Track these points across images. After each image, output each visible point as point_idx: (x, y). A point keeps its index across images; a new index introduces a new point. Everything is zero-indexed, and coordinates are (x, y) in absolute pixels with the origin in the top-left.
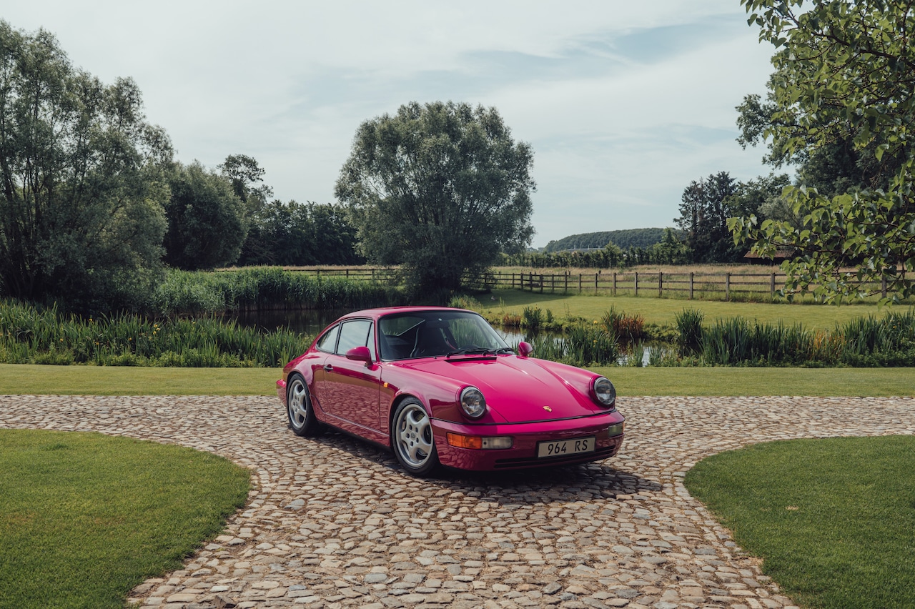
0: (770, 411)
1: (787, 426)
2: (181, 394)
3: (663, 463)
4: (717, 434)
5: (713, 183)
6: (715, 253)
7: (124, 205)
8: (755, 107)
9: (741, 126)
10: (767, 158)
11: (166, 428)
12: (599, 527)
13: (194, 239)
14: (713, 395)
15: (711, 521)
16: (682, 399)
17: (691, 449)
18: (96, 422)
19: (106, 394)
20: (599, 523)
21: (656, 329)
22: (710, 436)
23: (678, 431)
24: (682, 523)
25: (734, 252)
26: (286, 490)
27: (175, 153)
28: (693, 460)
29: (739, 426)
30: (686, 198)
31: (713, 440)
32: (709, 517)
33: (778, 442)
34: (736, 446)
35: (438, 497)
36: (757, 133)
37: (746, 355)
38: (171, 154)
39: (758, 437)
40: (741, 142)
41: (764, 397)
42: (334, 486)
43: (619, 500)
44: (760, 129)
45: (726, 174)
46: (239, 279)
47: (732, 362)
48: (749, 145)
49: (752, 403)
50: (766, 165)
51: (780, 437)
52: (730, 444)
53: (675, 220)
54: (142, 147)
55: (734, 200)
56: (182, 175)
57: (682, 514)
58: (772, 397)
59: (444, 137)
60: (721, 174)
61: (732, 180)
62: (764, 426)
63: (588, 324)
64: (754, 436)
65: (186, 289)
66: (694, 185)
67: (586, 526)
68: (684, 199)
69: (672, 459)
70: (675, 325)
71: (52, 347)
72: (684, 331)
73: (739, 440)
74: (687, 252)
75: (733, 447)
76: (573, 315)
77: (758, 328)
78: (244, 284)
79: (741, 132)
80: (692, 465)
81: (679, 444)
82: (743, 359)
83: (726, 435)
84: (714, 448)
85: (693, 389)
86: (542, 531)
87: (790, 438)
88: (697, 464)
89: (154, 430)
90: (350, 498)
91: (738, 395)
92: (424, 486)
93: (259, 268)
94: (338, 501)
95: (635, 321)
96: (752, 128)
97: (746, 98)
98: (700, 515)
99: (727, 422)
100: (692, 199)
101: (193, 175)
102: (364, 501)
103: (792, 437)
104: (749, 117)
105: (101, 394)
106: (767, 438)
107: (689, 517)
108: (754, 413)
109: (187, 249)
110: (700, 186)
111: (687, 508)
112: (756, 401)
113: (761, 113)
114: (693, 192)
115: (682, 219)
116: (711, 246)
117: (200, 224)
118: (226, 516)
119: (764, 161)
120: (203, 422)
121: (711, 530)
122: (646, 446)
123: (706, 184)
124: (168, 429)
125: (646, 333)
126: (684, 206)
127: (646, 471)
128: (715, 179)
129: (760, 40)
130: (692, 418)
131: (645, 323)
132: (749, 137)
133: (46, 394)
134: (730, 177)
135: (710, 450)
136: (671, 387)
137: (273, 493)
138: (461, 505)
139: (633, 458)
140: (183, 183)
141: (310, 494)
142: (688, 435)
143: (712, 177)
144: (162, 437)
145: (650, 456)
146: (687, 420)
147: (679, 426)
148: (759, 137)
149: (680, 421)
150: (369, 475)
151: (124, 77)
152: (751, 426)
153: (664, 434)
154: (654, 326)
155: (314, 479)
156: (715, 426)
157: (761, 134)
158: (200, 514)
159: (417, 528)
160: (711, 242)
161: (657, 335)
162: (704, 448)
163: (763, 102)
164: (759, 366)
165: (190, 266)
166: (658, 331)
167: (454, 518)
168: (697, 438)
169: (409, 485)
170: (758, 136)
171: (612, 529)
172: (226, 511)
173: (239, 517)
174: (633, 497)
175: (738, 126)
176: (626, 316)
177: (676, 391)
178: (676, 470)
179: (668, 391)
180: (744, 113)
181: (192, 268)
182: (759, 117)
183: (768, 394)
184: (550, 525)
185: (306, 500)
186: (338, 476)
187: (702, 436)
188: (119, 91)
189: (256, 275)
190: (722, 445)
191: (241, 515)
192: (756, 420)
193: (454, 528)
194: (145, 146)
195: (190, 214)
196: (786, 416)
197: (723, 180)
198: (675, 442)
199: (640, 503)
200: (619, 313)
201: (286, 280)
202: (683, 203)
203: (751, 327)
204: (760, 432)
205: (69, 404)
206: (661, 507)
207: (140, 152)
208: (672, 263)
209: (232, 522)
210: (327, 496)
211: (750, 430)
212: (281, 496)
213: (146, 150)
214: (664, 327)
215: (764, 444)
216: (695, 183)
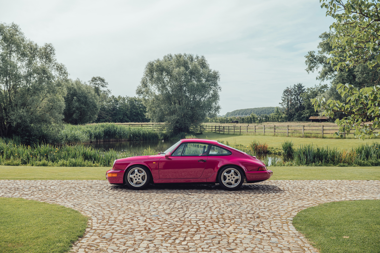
0: (328, 187)
1: (337, 195)
2: (64, 179)
3: (282, 213)
4: (305, 199)
5: (295, 88)
6: (297, 117)
7: (47, 97)
8: (313, 56)
9: (307, 64)
10: (318, 78)
11: (53, 196)
12: (254, 248)
13: (77, 111)
14: (301, 179)
15: (307, 244)
16: (288, 181)
17: (294, 206)
18: (22, 193)
19: (30, 179)
20: (254, 246)
21: (273, 149)
22: (302, 200)
23: (287, 197)
24: (294, 246)
25: (305, 117)
26: (104, 227)
27: (68, 75)
28: (296, 211)
29: (315, 195)
30: (285, 94)
31: (304, 202)
32: (306, 242)
33: (334, 203)
34: (315, 204)
35: (176, 231)
36: (314, 67)
37: (313, 161)
38: (67, 76)
39: (324, 200)
40: (307, 71)
41: (324, 180)
42: (127, 226)
43: (263, 233)
44: (315, 65)
45: (301, 84)
46: (96, 128)
47: (307, 164)
48: (310, 72)
49: (319, 183)
50: (318, 80)
51: (335, 200)
52: (312, 203)
53: (280, 103)
54: (55, 72)
55: (304, 95)
56: (72, 85)
57: (293, 240)
58: (328, 180)
59: (182, 69)
60: (299, 84)
61: (303, 87)
62: (326, 194)
63: (244, 147)
64: (322, 199)
65: (73, 132)
66: (287, 89)
67: (248, 248)
68: (283, 95)
69: (286, 211)
70: (281, 148)
71: (12, 157)
72: (285, 150)
73: (316, 201)
74: (285, 117)
75: (314, 205)
76: (238, 143)
77: (318, 149)
78: (98, 130)
79: (307, 66)
80: (295, 214)
81: (288, 203)
82: (312, 162)
83: (310, 199)
84: (305, 206)
85: (292, 177)
86: (226, 250)
87: (339, 200)
88: (298, 214)
89: (48, 197)
90: (134, 232)
91: (313, 180)
92: (170, 226)
93: (105, 124)
94: (128, 234)
95: (264, 146)
96: (312, 65)
97: (309, 52)
98: (302, 241)
99: (309, 192)
100: (287, 95)
101: (77, 84)
102: (140, 234)
103: (340, 200)
104: (310, 60)
105: (28, 179)
106: (328, 201)
107: (297, 242)
108: (321, 188)
109: (74, 116)
110: (290, 89)
111: (296, 237)
112: (321, 182)
113: (315, 59)
114: (287, 92)
115: (282, 103)
116: (295, 114)
117: (80, 105)
118: (73, 242)
119: (317, 79)
120: (71, 193)
121: (309, 249)
122: (273, 204)
123: (292, 88)
124: (54, 196)
125: (269, 151)
126: (283, 97)
127: (274, 217)
128: (296, 86)
129: (326, 15)
130: (293, 191)
131: (268, 147)
132: (311, 69)
133: (3, 179)
134: (303, 85)
135: (303, 206)
136: (282, 176)
137: (98, 230)
138: (187, 236)
139: (268, 211)
140: (73, 88)
141: (115, 230)
142: (292, 199)
143: (295, 85)
144: (51, 200)
145: (276, 210)
146: (291, 192)
147: (288, 194)
148: (315, 68)
149: (287, 192)
150: (144, 220)
151: (48, 43)
152: (320, 194)
153: (281, 199)
154: (272, 148)
155: (118, 222)
156: (304, 194)
157: (315, 67)
158: (60, 241)
159: (165, 249)
160: (295, 113)
161: (274, 152)
162: (300, 205)
163: (316, 54)
164: (319, 166)
165: (75, 122)
166: (274, 150)
167: (183, 243)
168: (296, 201)
169: (163, 225)
170: (314, 68)
171: (260, 249)
172: (73, 240)
173: (79, 242)
174: (269, 231)
175: (306, 64)
176: (260, 144)
177: (285, 178)
178: (288, 217)
179: (281, 178)
180: (308, 59)
181: (76, 124)
182: (315, 60)
183: (326, 179)
184: (230, 247)
185: (113, 233)
186: (129, 220)
187: (299, 200)
188: (46, 49)
189: (103, 126)
190: (308, 204)
191: (80, 242)
192: (322, 191)
193: (183, 249)
194: (56, 72)
195: (75, 101)
196: (336, 190)
197: (300, 87)
198: (286, 202)
199: (272, 235)
200: (257, 142)
201: (115, 129)
202: (283, 96)
203: (315, 148)
204: (325, 197)
205: (12, 184)
206: (283, 237)
207: (54, 75)
208: (278, 121)
209: (76, 245)
210: (123, 231)
211: (320, 196)
212: (101, 231)
213: (56, 74)
214: (277, 149)
215: (327, 203)
216: (288, 88)
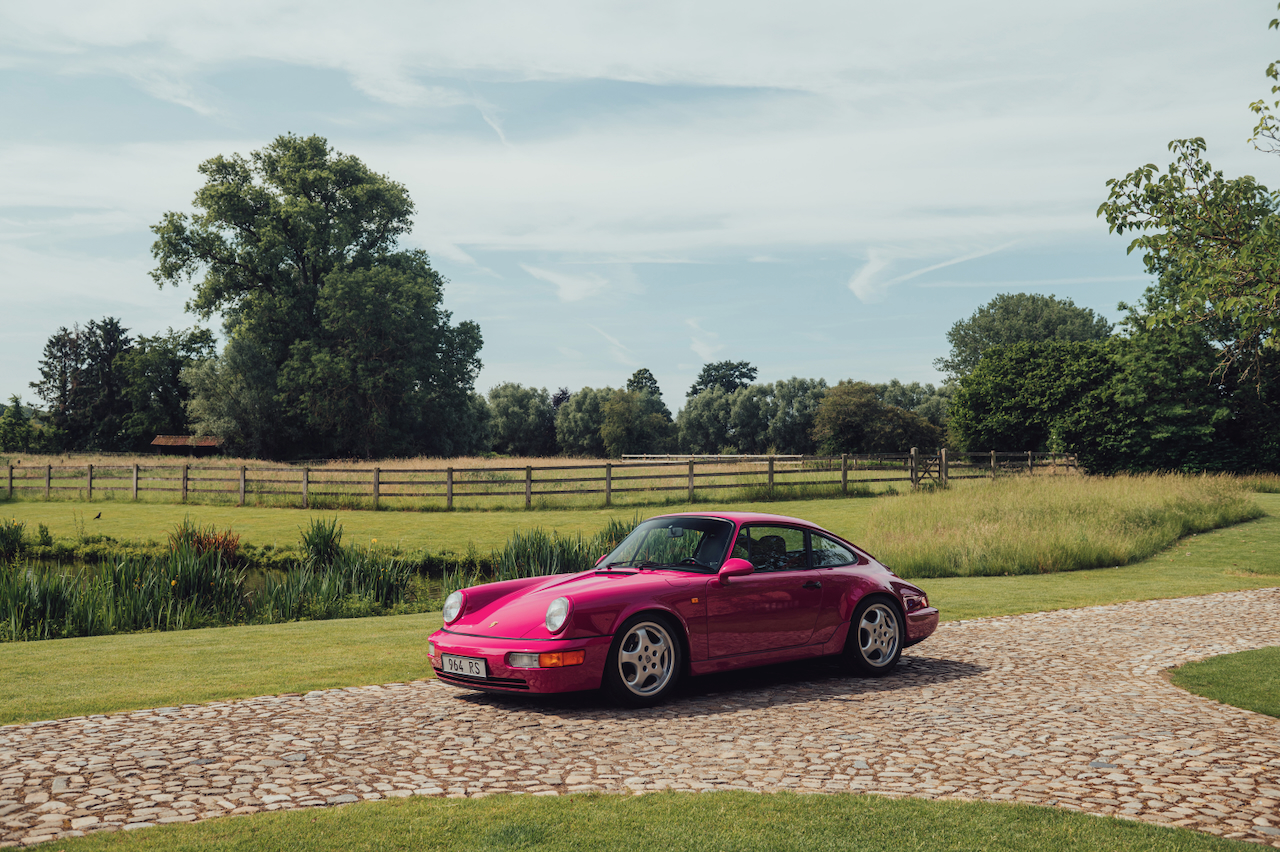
5: (94, 333)
6: (98, 437)
8: (179, 230)
9: (157, 254)
10: (192, 305)
25: (129, 436)
30: (51, 353)
36: (180, 267)
40: (157, 278)
44: (184, 261)
45: (115, 321)
48: (168, 283)
50: (190, 313)
53: (33, 385)
55: (132, 360)
60: (107, 321)
61: (124, 331)
66: (63, 333)
68: (47, 353)
74: (55, 435)
79: (157, 263)
96: (173, 259)
97: (166, 215)
100: (59, 354)
104: (170, 243)
110: (73, 336)
113: (186, 240)
114: (61, 345)
115: (44, 383)
116: (91, 426)
119: (188, 307)
123: (83, 333)
126: (46, 363)
128: (98, 327)
132: (169, 271)
134: (122, 326)
143: (92, 323)
148: (182, 273)
157: (184, 269)
160: (92, 420)
163: (189, 226)
170: (180, 271)
175: (153, 254)
180: (163, 237)
182: (184, 246)
197: (112, 330)
202: (46, 359)
208: (32, 451)
216: (65, 330)
